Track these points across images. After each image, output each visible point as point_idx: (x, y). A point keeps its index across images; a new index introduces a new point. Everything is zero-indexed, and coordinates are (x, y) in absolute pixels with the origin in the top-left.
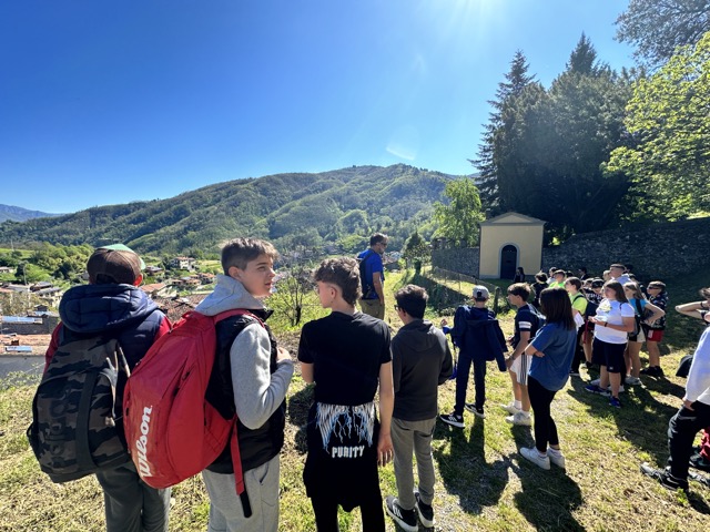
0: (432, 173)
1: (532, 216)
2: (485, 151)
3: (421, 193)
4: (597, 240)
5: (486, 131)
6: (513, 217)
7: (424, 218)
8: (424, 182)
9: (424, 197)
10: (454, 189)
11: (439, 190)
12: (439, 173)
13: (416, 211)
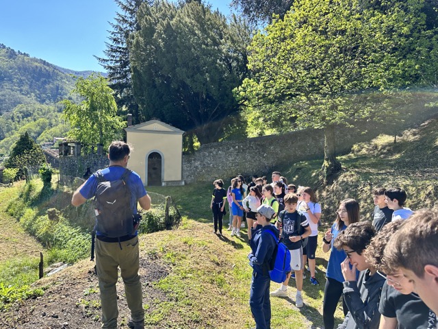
0: (35, 60)
1: (173, 125)
2: (113, 50)
3: (21, 83)
4: (219, 150)
5: (113, 30)
6: (156, 125)
7: (27, 115)
8: (24, 69)
9: (25, 88)
10: (86, 87)
11: (45, 83)
12: (44, 62)
13: (15, 104)
